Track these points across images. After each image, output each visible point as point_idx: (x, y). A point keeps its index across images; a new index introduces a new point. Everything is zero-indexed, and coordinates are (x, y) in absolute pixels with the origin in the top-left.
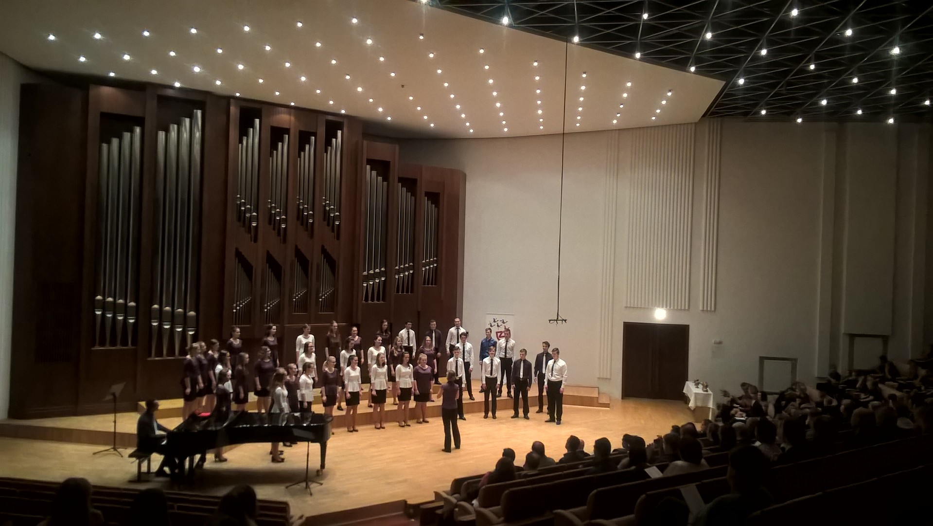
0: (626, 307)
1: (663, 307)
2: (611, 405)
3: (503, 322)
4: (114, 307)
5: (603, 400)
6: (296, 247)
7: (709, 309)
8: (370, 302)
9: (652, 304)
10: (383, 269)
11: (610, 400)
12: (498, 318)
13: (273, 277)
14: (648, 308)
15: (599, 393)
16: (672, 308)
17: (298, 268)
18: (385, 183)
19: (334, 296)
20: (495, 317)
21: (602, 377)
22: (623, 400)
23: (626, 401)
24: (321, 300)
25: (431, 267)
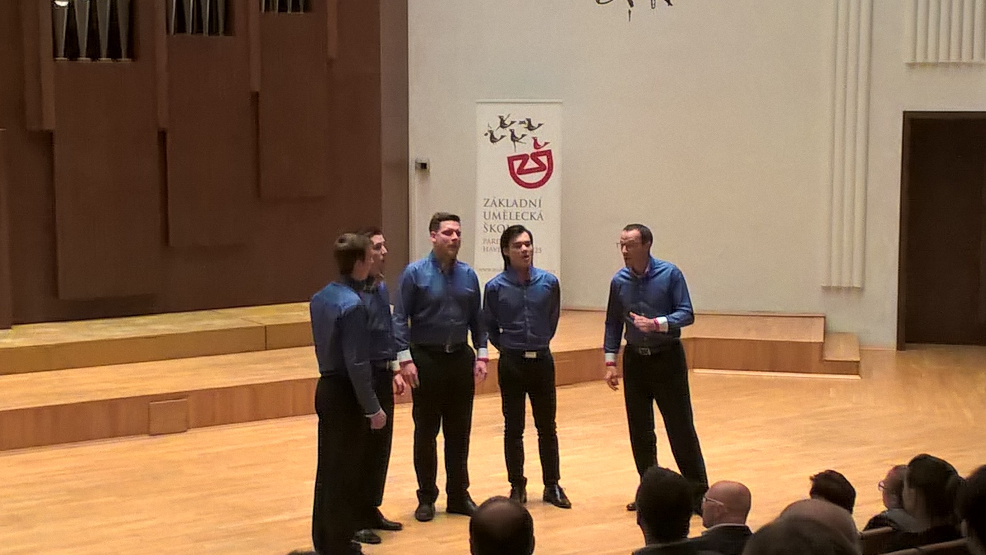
0: (912, 65)
2: (863, 367)
3: (530, 127)
5: (841, 352)
8: (84, 59)
11: (861, 352)
12: (516, 114)
15: (825, 333)
20: (504, 111)
21: (834, 284)
22: (900, 352)
23: (912, 354)
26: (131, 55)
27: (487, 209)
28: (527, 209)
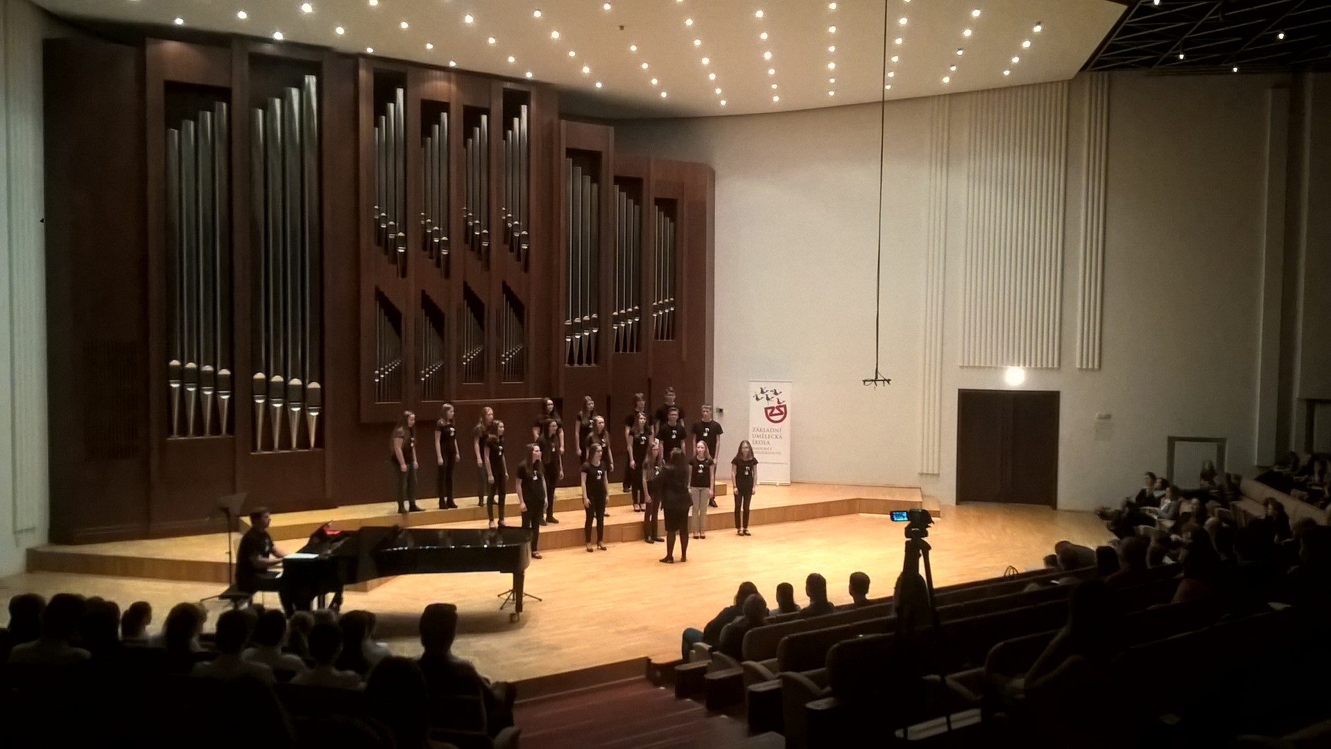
0: (962, 367)
1: (1019, 365)
2: (941, 515)
3: (776, 393)
4: (198, 378)
5: (930, 505)
6: (465, 284)
7: (1090, 366)
8: (576, 365)
9: (1002, 362)
10: (594, 316)
11: (939, 505)
12: (769, 387)
13: (431, 329)
14: (996, 369)
15: (922, 496)
16: (1033, 366)
17: (469, 315)
18: (595, 186)
19: (523, 357)
20: (763, 385)
21: (925, 472)
22: (959, 506)
23: (963, 507)
24: (503, 363)
25: (667, 311)
26: (596, 361)
27: (754, 433)
28: (774, 433)
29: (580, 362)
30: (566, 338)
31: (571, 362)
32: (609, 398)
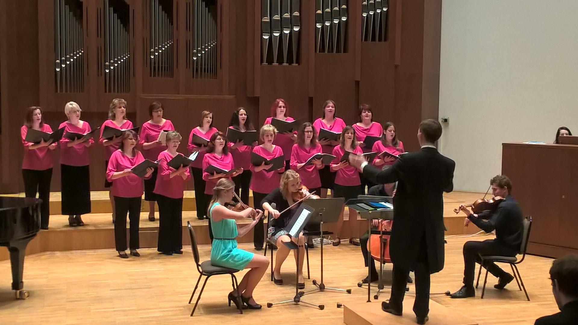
8: (275, 64)
10: (296, 14)
13: (116, 20)
19: (215, 53)
24: (195, 59)
25: (379, 11)
26: (298, 62)
29: (280, 61)
30: (262, 35)
31: (270, 61)
32: (311, 100)
